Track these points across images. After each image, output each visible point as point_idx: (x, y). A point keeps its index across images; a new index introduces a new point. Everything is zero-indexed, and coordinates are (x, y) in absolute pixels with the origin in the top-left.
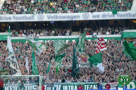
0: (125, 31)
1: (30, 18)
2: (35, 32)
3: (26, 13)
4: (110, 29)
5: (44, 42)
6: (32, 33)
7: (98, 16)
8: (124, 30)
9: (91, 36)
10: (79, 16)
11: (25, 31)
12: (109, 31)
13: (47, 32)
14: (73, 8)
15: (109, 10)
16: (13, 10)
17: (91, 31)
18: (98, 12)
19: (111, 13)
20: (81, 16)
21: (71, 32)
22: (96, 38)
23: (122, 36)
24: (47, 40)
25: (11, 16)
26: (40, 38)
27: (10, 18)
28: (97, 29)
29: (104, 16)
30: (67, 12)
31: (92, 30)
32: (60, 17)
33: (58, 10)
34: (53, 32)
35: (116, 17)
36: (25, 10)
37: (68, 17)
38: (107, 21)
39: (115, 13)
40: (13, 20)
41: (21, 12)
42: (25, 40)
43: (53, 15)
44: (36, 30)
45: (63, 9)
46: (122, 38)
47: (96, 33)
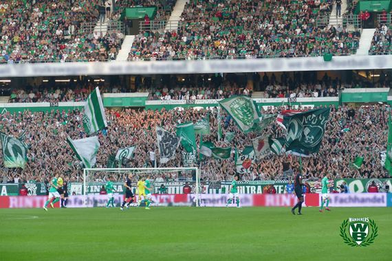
0: (346, 91)
1: (179, 68)
2: (188, 92)
3: (174, 59)
4: (319, 87)
5: (205, 108)
6: (183, 94)
7: (299, 65)
8: (343, 89)
9: (286, 100)
10: (264, 65)
11: (172, 91)
12: (317, 90)
13: (209, 92)
14: (255, 50)
15: (317, 54)
16: (150, 53)
17: (286, 90)
18: (298, 56)
19: (320, 59)
20: (269, 65)
21: (251, 92)
22: (296, 103)
23: (341, 99)
24: (209, 105)
25: (148, 64)
26: (197, 102)
27: (145, 68)
28: (296, 88)
29: (309, 64)
30: (244, 58)
31: (288, 88)
32: (233, 66)
33: (228, 54)
34: (221, 92)
35: (330, 67)
36: (172, 54)
37: (247, 66)
38: (315, 73)
39: (328, 59)
40: (150, 71)
41: (165, 56)
42: (172, 106)
43: (219, 62)
44: (191, 89)
45: (238, 52)
46: (340, 103)
47: (295, 94)
